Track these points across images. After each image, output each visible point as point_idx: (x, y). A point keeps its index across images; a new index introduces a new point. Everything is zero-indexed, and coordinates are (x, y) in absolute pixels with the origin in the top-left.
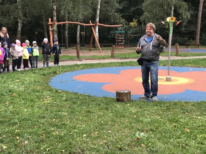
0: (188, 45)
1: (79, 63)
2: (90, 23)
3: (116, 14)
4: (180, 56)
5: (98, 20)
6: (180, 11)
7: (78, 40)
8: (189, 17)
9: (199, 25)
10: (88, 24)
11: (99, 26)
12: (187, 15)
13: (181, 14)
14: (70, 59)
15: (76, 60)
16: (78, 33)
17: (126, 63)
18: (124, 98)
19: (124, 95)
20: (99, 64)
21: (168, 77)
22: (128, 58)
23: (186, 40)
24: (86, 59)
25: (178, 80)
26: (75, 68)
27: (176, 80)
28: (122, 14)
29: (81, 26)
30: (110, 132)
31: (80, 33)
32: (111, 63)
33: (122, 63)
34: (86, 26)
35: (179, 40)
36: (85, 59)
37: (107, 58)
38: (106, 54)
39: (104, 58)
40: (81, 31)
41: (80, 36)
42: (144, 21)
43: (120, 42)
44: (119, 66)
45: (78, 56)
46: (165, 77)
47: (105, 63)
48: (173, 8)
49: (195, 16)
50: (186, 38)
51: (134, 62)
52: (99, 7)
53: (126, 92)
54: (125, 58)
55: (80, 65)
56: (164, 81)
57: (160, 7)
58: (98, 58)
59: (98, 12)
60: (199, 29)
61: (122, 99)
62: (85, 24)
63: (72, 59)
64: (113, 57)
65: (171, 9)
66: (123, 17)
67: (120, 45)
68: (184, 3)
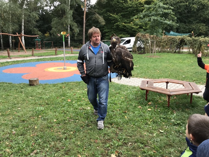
0: (79, 47)
1: (9, 60)
2: (17, 34)
3: (35, 29)
4: (74, 54)
5: (23, 32)
6: (73, 28)
7: (11, 45)
8: (78, 31)
9: (84, 36)
10: (16, 35)
11: (24, 36)
12: (77, 30)
13: (74, 30)
14: (3, 58)
15: (8, 59)
16: (10, 41)
17: (41, 59)
19: (34, 81)
20: (23, 61)
21: (64, 67)
22: (43, 56)
23: (78, 44)
25: (70, 69)
26: (6, 64)
27: (69, 69)
28: (39, 29)
29: (12, 36)
30: (19, 109)
31: (12, 41)
32: (31, 60)
33: (38, 59)
34: (14, 36)
35: (74, 44)
36: (14, 58)
37: (29, 56)
38: (29, 54)
39: (27, 57)
40: (12, 39)
41: (12, 42)
42: (53, 33)
43: (38, 46)
44: (36, 61)
45: (9, 56)
46: (63, 67)
47: (27, 60)
48: (69, 26)
49: (81, 31)
50: (78, 43)
51: (46, 58)
52: (23, 24)
53: (35, 79)
54: (41, 56)
55: (9, 62)
56: (63, 70)
57: (61, 25)
58: (23, 57)
59: (23, 27)
60: (84, 38)
61: (33, 84)
62: (13, 35)
63: (4, 58)
64: (33, 55)
65: (68, 27)
66: (39, 30)
67: (38, 48)
68: (75, 23)
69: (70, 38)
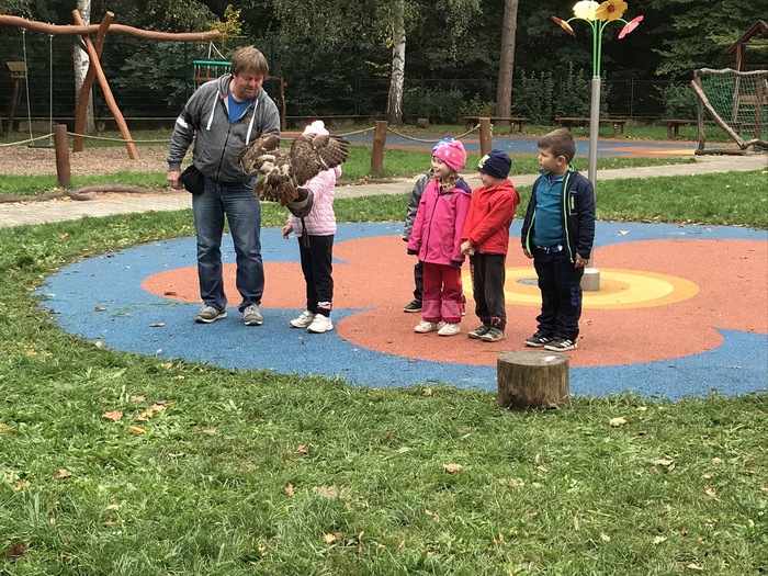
2: (75, 23)
10: (69, 28)
18: (547, 392)
19: (546, 375)
24: (105, 192)
25: (625, 287)
27: (620, 286)
36: (98, 191)
55: (107, 220)
58: (153, 186)
60: (509, 55)
61: (538, 395)
62: (53, 27)
63: (30, 190)
69: (402, 55)
